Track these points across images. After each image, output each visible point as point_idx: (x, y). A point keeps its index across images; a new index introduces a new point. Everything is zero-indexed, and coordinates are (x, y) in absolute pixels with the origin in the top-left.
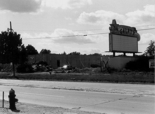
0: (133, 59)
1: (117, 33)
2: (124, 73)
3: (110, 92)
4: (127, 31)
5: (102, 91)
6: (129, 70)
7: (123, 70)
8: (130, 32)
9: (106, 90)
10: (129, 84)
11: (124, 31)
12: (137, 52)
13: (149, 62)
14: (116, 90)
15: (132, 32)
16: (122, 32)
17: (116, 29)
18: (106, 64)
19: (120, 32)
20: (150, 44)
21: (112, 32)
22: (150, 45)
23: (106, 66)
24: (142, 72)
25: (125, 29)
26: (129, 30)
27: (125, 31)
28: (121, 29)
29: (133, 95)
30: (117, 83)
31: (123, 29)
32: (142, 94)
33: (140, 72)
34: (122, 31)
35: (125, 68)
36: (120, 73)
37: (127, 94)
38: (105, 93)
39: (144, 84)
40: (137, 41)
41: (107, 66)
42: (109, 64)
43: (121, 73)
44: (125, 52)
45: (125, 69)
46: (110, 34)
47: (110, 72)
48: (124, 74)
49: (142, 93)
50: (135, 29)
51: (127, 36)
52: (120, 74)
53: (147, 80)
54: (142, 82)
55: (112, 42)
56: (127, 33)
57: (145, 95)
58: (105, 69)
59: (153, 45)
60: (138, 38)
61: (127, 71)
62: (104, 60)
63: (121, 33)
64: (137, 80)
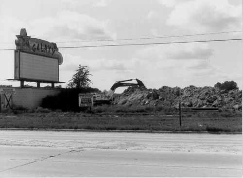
0: (52, 93)
1: (28, 51)
2: (40, 114)
3: (29, 145)
4: (43, 47)
5: (14, 143)
6: (47, 109)
7: (37, 110)
8: (48, 50)
9: (21, 142)
10: (51, 132)
11: (38, 49)
12: (58, 82)
13: (79, 98)
14: (37, 142)
15: (51, 50)
16: (36, 50)
17: (26, 43)
18: (8, 99)
19: (33, 49)
20: (77, 70)
21: (19, 48)
22: (77, 72)
23: (8, 103)
24: (68, 113)
25: (40, 45)
26: (46, 46)
27: (40, 47)
28: (34, 45)
29: (69, 149)
30: (32, 130)
31: (37, 45)
32: (82, 148)
33: (65, 113)
34: (35, 48)
35: (40, 106)
36: (32, 114)
37: (59, 148)
38: (21, 147)
39: (76, 131)
40: (59, 65)
41: (10, 103)
42: (13, 99)
43: (34, 114)
44: (39, 82)
45: (41, 108)
46: (16, 51)
47: (15, 113)
48: (40, 117)
49: (80, 145)
50: (55, 45)
51: (44, 56)
52: (33, 116)
53: (79, 126)
54: (71, 128)
55: (19, 64)
56: (42, 51)
57: (88, 149)
58: (6, 107)
59: (82, 71)
60: (59, 59)
61: (43, 112)
62: (6, 94)
63: (34, 51)
64: (63, 125)
